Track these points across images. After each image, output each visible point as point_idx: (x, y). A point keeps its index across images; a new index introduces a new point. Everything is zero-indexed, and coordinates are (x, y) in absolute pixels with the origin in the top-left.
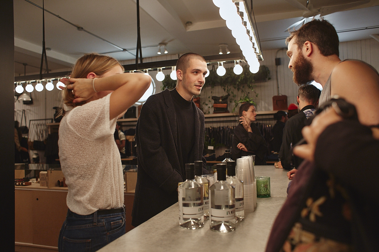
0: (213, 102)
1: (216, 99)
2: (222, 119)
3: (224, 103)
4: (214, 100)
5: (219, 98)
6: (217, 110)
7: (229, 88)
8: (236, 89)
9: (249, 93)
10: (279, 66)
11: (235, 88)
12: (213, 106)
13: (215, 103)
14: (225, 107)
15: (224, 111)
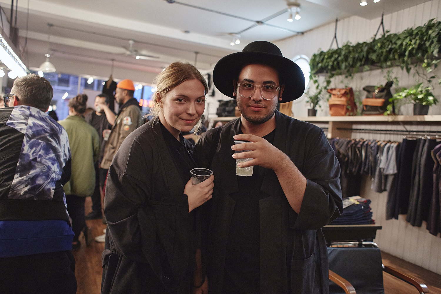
1: (369, 89)
3: (380, 97)
4: (368, 91)
5: (375, 88)
6: (366, 110)
13: (367, 97)
14: (380, 105)
15: (378, 112)
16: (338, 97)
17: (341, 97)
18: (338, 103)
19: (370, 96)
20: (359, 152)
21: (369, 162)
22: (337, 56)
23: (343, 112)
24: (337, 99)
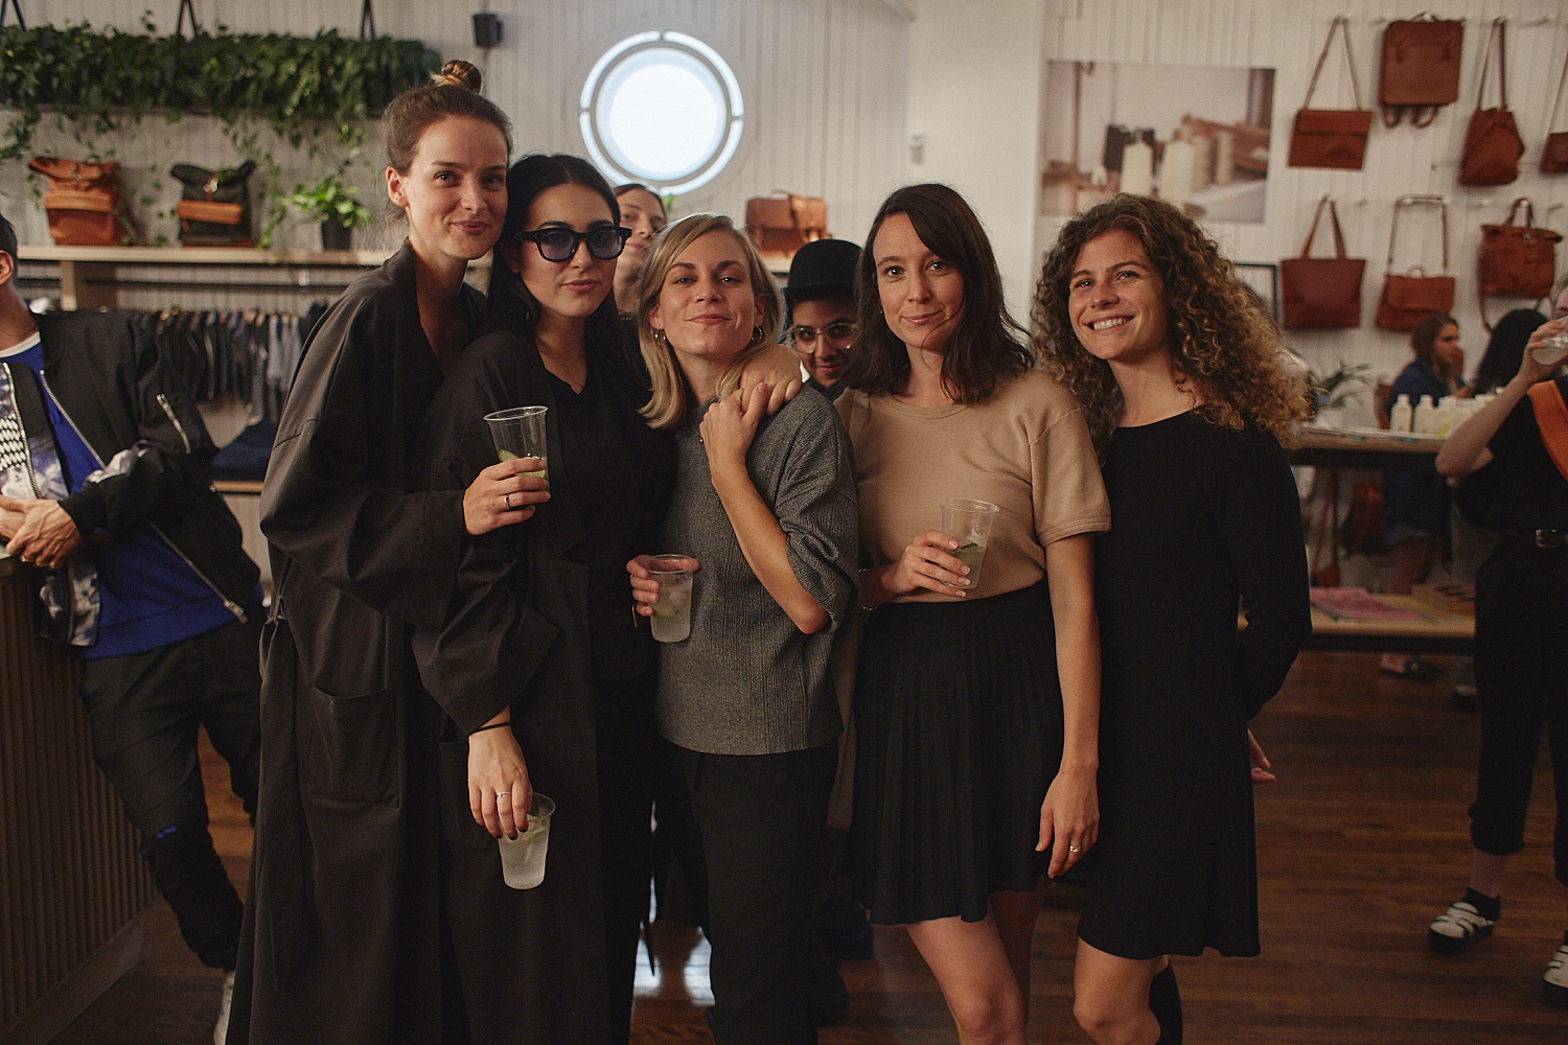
0: (178, 187)
1: (190, 177)
2: (235, 276)
3: (229, 201)
4: (185, 181)
5: (208, 174)
6: (194, 232)
7: (252, 128)
8: (286, 137)
9: (347, 163)
10: (494, 53)
11: (280, 132)
12: (173, 212)
13: (186, 197)
14: (233, 220)
15: (228, 240)
16: (77, 188)
17: (87, 189)
18: (79, 205)
19: (195, 194)
20: (197, 342)
21: (230, 366)
22: (50, 58)
23: (107, 235)
24: (73, 193)
